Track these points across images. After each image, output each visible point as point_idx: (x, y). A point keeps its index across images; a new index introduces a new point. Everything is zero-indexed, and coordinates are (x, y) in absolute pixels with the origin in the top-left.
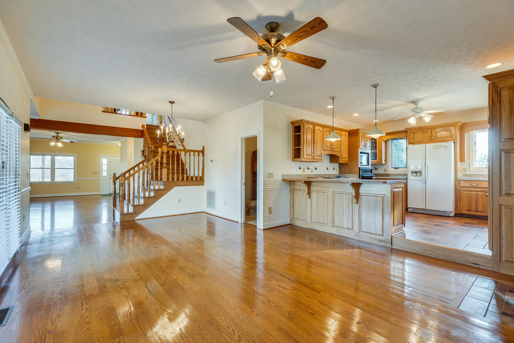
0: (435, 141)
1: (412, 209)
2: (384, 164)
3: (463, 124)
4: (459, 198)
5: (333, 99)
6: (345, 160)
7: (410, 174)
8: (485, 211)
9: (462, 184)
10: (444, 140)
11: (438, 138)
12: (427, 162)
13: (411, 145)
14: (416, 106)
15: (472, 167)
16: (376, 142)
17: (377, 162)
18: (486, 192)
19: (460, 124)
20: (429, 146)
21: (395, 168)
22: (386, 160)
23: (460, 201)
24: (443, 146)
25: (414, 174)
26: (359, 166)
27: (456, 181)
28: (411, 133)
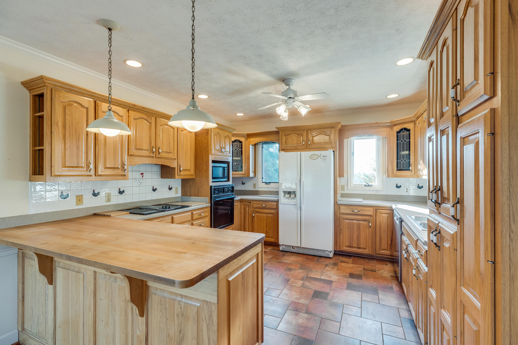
0: (312, 148)
1: (284, 247)
2: (252, 178)
3: (342, 126)
4: (338, 230)
5: (110, 29)
6: (187, 173)
7: (281, 194)
8: (367, 248)
9: (343, 210)
10: (321, 147)
11: (315, 143)
12: (303, 179)
13: (283, 152)
14: (288, 87)
15: (351, 185)
16: (242, 145)
17: (243, 174)
18: (369, 222)
19: (339, 126)
20: (306, 155)
21: (266, 183)
22: (255, 172)
23: (341, 233)
24: (321, 156)
25: (287, 196)
26: (211, 184)
27: (336, 205)
28: (283, 134)
